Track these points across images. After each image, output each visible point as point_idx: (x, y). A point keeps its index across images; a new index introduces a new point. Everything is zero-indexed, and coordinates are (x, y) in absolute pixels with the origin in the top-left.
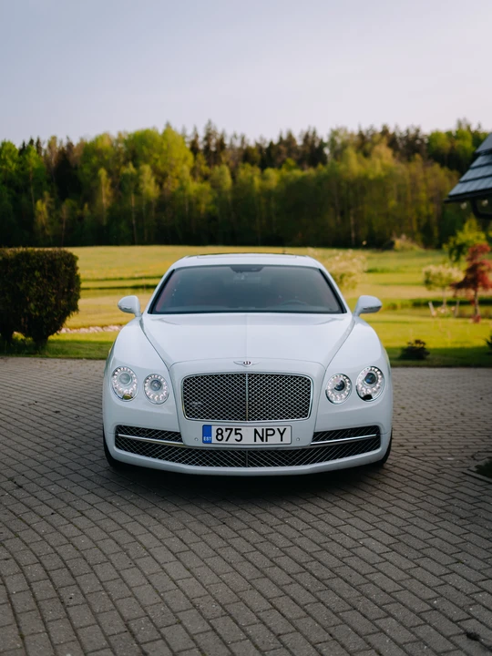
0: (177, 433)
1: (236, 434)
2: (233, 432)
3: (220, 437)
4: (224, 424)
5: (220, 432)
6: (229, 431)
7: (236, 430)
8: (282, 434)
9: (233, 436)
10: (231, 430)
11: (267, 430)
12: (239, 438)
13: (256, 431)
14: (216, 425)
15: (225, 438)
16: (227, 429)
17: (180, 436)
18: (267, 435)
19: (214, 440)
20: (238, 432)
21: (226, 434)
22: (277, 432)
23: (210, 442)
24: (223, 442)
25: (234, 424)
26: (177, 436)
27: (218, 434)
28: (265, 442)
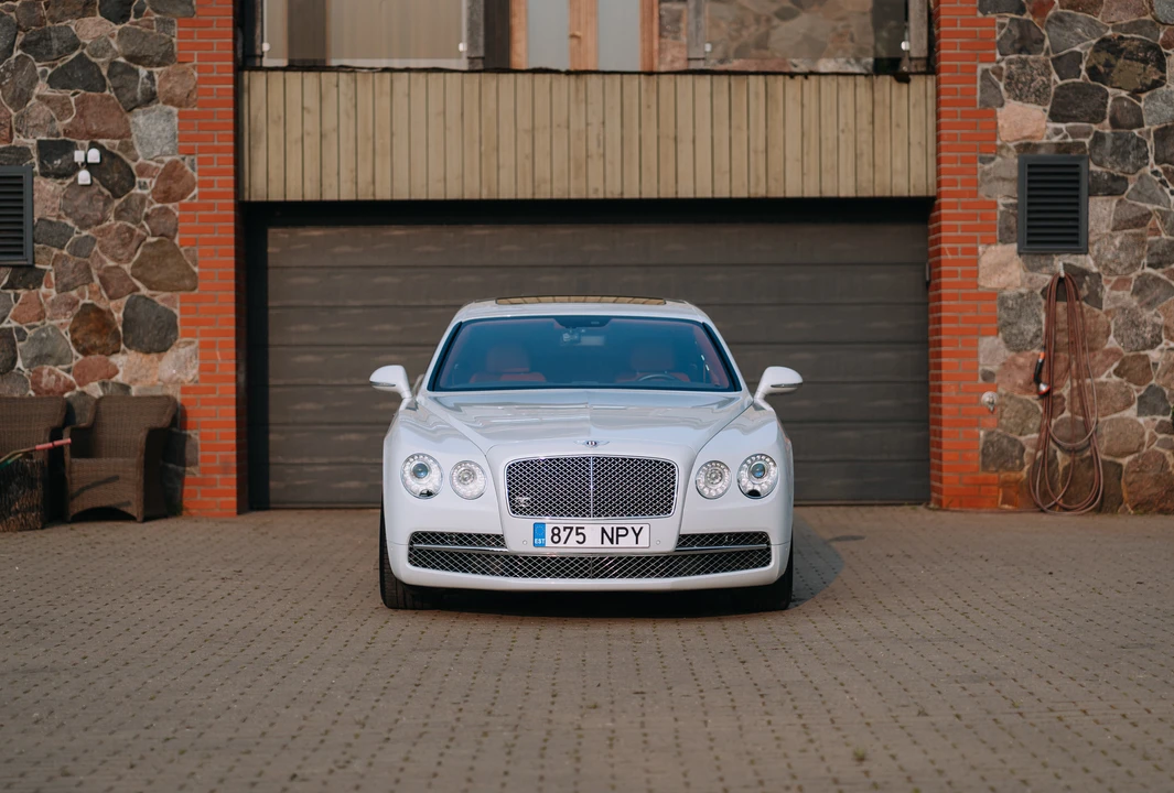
0: (498, 536)
1: (578, 534)
2: (574, 531)
3: (556, 539)
4: (562, 522)
5: (556, 531)
6: (568, 531)
7: (577, 528)
8: (637, 535)
9: (574, 538)
10: (571, 528)
11: (618, 529)
12: (581, 540)
13: (603, 531)
14: (550, 522)
15: (563, 540)
16: (565, 529)
17: (503, 540)
18: (618, 536)
19: (549, 543)
20: (580, 531)
21: (564, 535)
22: (631, 532)
23: (543, 545)
24: (561, 544)
25: (574, 521)
26: (499, 540)
27: (554, 535)
28: (615, 545)
